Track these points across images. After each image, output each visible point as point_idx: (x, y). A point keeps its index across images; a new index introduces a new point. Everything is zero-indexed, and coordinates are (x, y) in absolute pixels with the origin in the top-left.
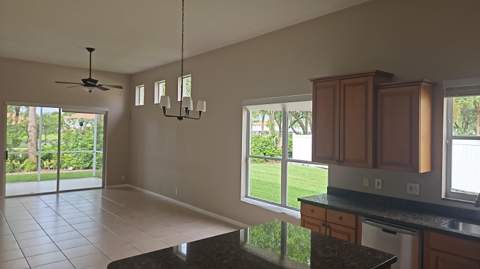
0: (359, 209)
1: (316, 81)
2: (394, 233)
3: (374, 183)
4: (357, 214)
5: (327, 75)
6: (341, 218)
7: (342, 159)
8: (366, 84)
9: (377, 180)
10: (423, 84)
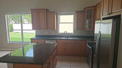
0: (45, 38)
1: (32, 10)
2: (52, 41)
4: (44, 39)
5: (34, 8)
6: (41, 41)
7: (40, 28)
8: (44, 11)
9: (47, 32)
10: (55, 13)
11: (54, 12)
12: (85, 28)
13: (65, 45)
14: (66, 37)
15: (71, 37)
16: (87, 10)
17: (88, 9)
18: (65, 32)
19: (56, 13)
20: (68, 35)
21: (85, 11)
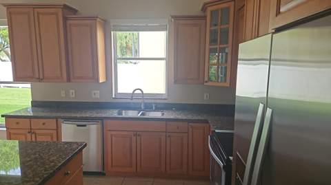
0: (59, 114)
1: (9, 7)
2: (85, 126)
3: (68, 93)
4: (57, 118)
6: (44, 124)
7: (41, 77)
8: (57, 14)
9: (71, 91)
10: (98, 19)
11: (94, 18)
12: (206, 79)
13: (134, 138)
14: (139, 109)
15: (157, 109)
16: (212, 12)
17: (214, 8)
18: (136, 92)
19: (105, 21)
20: (146, 101)
21: (204, 18)
